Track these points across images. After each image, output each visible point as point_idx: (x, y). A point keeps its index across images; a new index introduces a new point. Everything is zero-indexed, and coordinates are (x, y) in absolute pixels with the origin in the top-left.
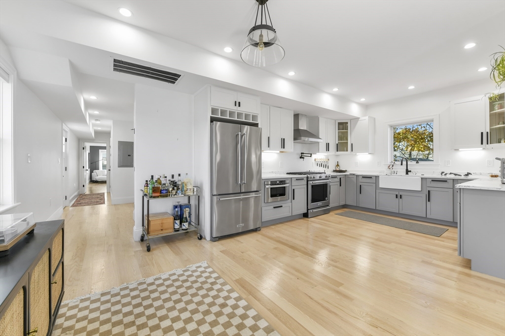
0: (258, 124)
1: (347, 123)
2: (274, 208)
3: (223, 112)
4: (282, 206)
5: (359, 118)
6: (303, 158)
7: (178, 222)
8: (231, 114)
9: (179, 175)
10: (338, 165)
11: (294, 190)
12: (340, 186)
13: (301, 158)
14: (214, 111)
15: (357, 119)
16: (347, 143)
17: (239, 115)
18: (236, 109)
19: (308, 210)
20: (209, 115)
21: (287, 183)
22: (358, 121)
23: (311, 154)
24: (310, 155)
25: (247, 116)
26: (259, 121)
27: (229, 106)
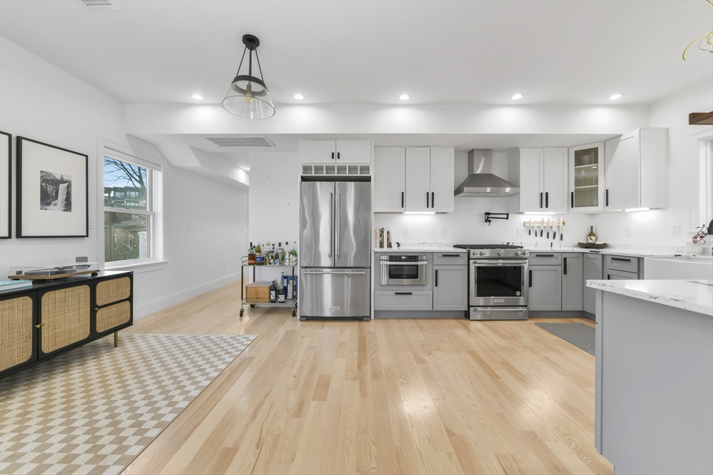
0: (370, 177)
1: (596, 150)
2: (396, 294)
3: (318, 169)
4: (411, 294)
5: (620, 136)
6: (490, 221)
7: (273, 293)
8: (329, 169)
9: (287, 243)
10: (591, 234)
11: (436, 271)
12: (565, 273)
13: (486, 221)
14: (306, 169)
15: (616, 138)
16: (596, 189)
17: (341, 169)
18: (336, 163)
19: (469, 306)
20: (300, 173)
21: (423, 260)
22: (619, 141)
23: (508, 214)
24: (505, 216)
25: (352, 169)
26: (372, 174)
27: (325, 160)
